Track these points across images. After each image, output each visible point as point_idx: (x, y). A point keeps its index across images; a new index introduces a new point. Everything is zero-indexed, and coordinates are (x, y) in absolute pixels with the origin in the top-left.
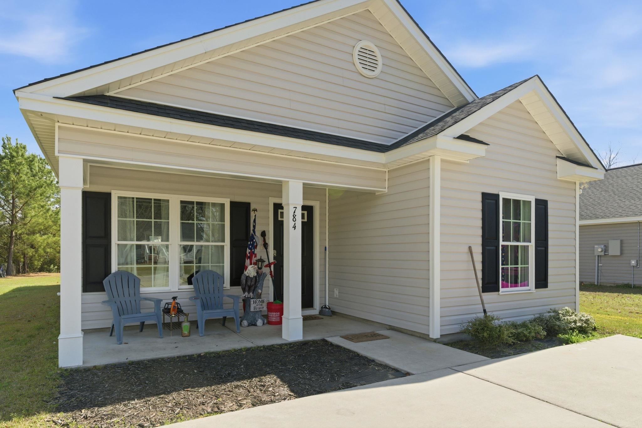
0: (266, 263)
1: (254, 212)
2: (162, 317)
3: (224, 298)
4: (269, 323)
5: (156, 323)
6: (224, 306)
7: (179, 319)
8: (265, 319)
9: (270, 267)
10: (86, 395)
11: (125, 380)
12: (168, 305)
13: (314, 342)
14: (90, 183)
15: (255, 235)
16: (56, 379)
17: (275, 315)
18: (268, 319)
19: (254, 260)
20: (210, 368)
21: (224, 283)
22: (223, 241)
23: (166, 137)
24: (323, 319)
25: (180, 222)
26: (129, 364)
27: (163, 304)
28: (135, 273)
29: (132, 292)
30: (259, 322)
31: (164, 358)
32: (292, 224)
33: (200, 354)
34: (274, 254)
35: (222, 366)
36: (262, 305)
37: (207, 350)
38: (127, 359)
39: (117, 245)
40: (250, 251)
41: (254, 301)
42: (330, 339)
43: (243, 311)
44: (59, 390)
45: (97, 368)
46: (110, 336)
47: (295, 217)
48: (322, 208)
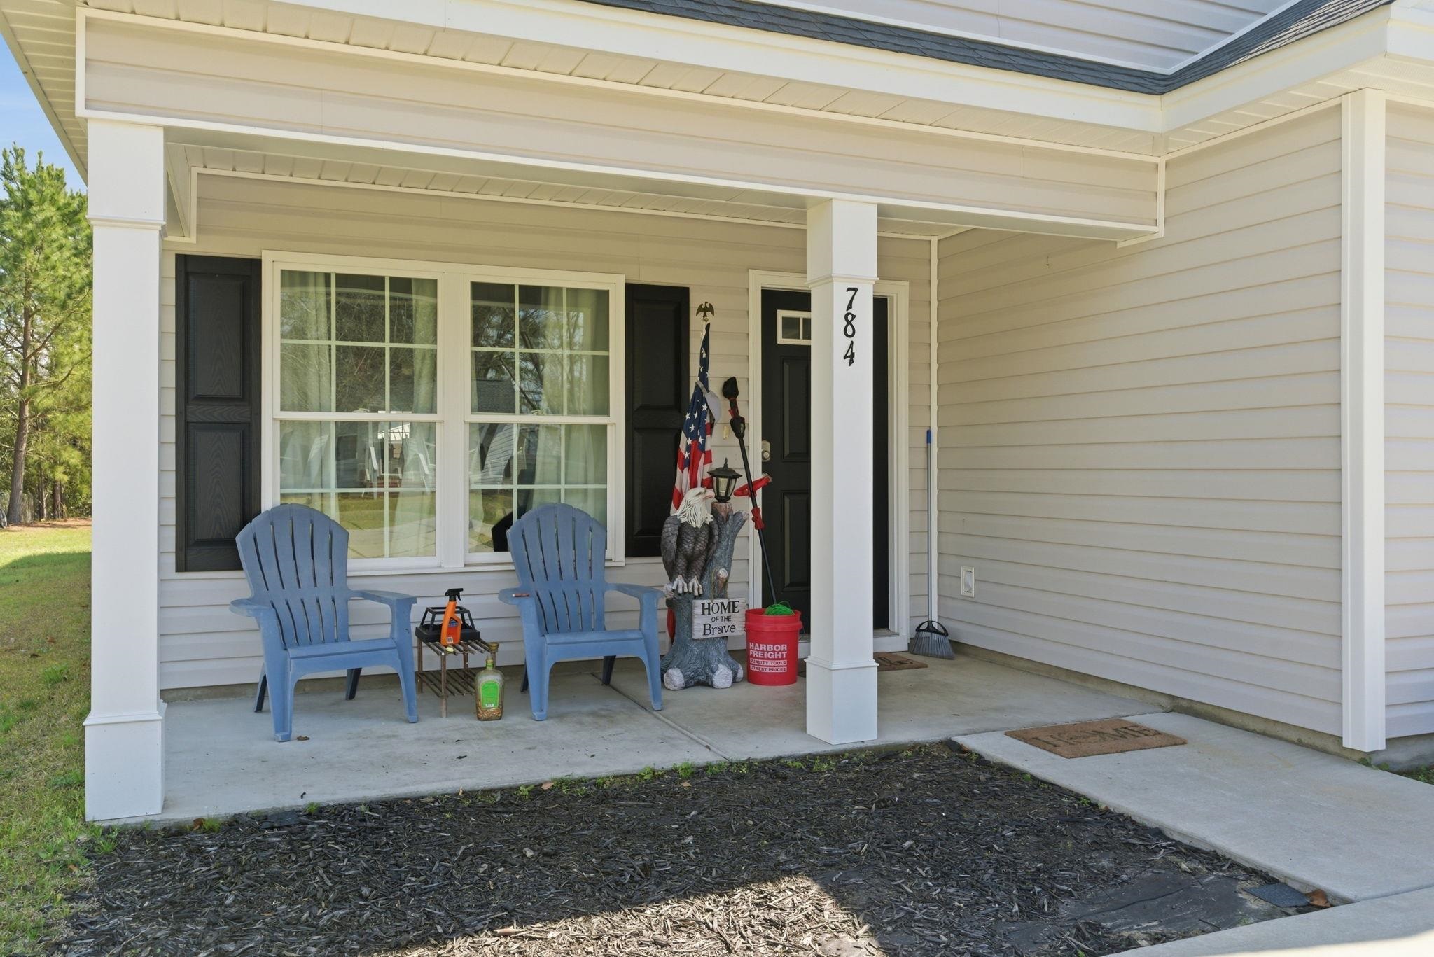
0: (742, 482)
1: (705, 315)
2: (415, 652)
3: (607, 594)
4: (752, 678)
5: (394, 672)
6: (607, 618)
7: (466, 659)
8: (740, 666)
9: (752, 495)
10: (158, 935)
11: (293, 880)
12: (434, 614)
13: (919, 751)
14: (200, 230)
15: (709, 391)
16: (71, 867)
17: (774, 651)
18: (749, 664)
19: (703, 471)
20: (579, 841)
21: (606, 548)
22: (605, 411)
23: (430, 53)
24: (926, 666)
25: (472, 352)
26: (309, 815)
27: (416, 614)
28: (333, 513)
29: (323, 572)
30: (722, 676)
31: (422, 797)
32: (841, 344)
33: (541, 785)
34: (763, 453)
35: (617, 835)
36: (728, 619)
37: (560, 773)
38: (302, 797)
39: (278, 424)
40: (690, 442)
41: (703, 604)
42: (969, 742)
43: (667, 637)
44: (72, 908)
45: (206, 825)
46: (256, 711)
47: (853, 323)
48: (918, 303)
